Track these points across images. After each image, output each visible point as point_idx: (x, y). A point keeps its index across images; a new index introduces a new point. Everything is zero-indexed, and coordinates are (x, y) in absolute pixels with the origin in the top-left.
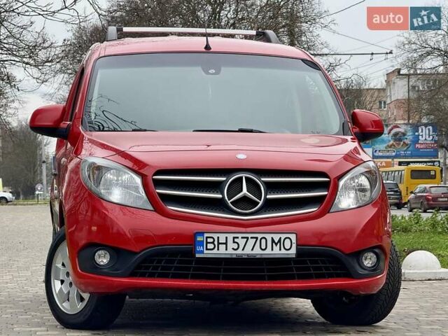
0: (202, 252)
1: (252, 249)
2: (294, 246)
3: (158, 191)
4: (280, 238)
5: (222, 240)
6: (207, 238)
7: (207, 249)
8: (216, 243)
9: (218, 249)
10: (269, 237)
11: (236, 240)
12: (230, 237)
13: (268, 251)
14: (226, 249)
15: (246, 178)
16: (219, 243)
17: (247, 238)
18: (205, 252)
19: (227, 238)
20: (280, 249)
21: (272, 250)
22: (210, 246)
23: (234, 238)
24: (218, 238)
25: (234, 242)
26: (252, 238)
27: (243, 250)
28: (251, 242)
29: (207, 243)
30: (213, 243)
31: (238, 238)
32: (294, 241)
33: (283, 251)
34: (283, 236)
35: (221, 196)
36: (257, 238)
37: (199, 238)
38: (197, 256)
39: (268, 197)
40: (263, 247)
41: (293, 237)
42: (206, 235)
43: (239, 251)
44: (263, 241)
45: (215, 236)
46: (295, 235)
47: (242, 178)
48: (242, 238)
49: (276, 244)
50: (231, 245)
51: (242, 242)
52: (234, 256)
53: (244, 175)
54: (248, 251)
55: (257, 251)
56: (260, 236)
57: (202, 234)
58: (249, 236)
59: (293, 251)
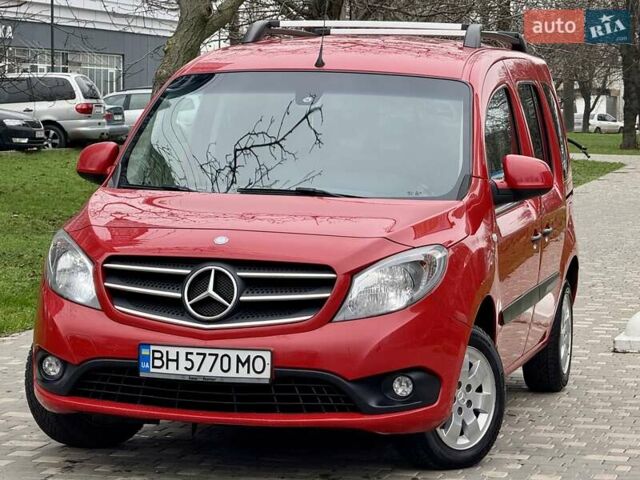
0: (148, 370)
1: (211, 371)
2: (268, 368)
3: (106, 284)
4: (249, 356)
5: (173, 356)
6: (154, 351)
7: (154, 367)
8: (165, 359)
9: (167, 368)
10: (233, 354)
11: (189, 357)
12: (183, 351)
13: (232, 373)
14: (177, 368)
15: (216, 271)
16: (168, 360)
17: (204, 355)
18: (152, 370)
19: (178, 353)
20: (248, 372)
21: (238, 372)
22: (158, 363)
23: (187, 354)
24: (167, 352)
25: (187, 359)
26: (210, 354)
27: (198, 370)
28: (210, 360)
29: (154, 358)
30: (161, 359)
31: (192, 353)
32: (268, 360)
33: (253, 374)
34: (253, 354)
35: (179, 295)
36: (217, 355)
37: (145, 352)
38: (142, 375)
39: (242, 298)
40: (226, 368)
41: (267, 356)
42: (153, 348)
43: (194, 372)
44: (226, 359)
45: (164, 349)
46: (269, 353)
47: (210, 271)
48: (198, 354)
49: (243, 365)
50: (183, 363)
51: (197, 360)
52: (187, 378)
53: (213, 268)
54: (205, 372)
55: (217, 372)
56: (221, 353)
57: (148, 345)
58: (207, 351)
59: (267, 374)
